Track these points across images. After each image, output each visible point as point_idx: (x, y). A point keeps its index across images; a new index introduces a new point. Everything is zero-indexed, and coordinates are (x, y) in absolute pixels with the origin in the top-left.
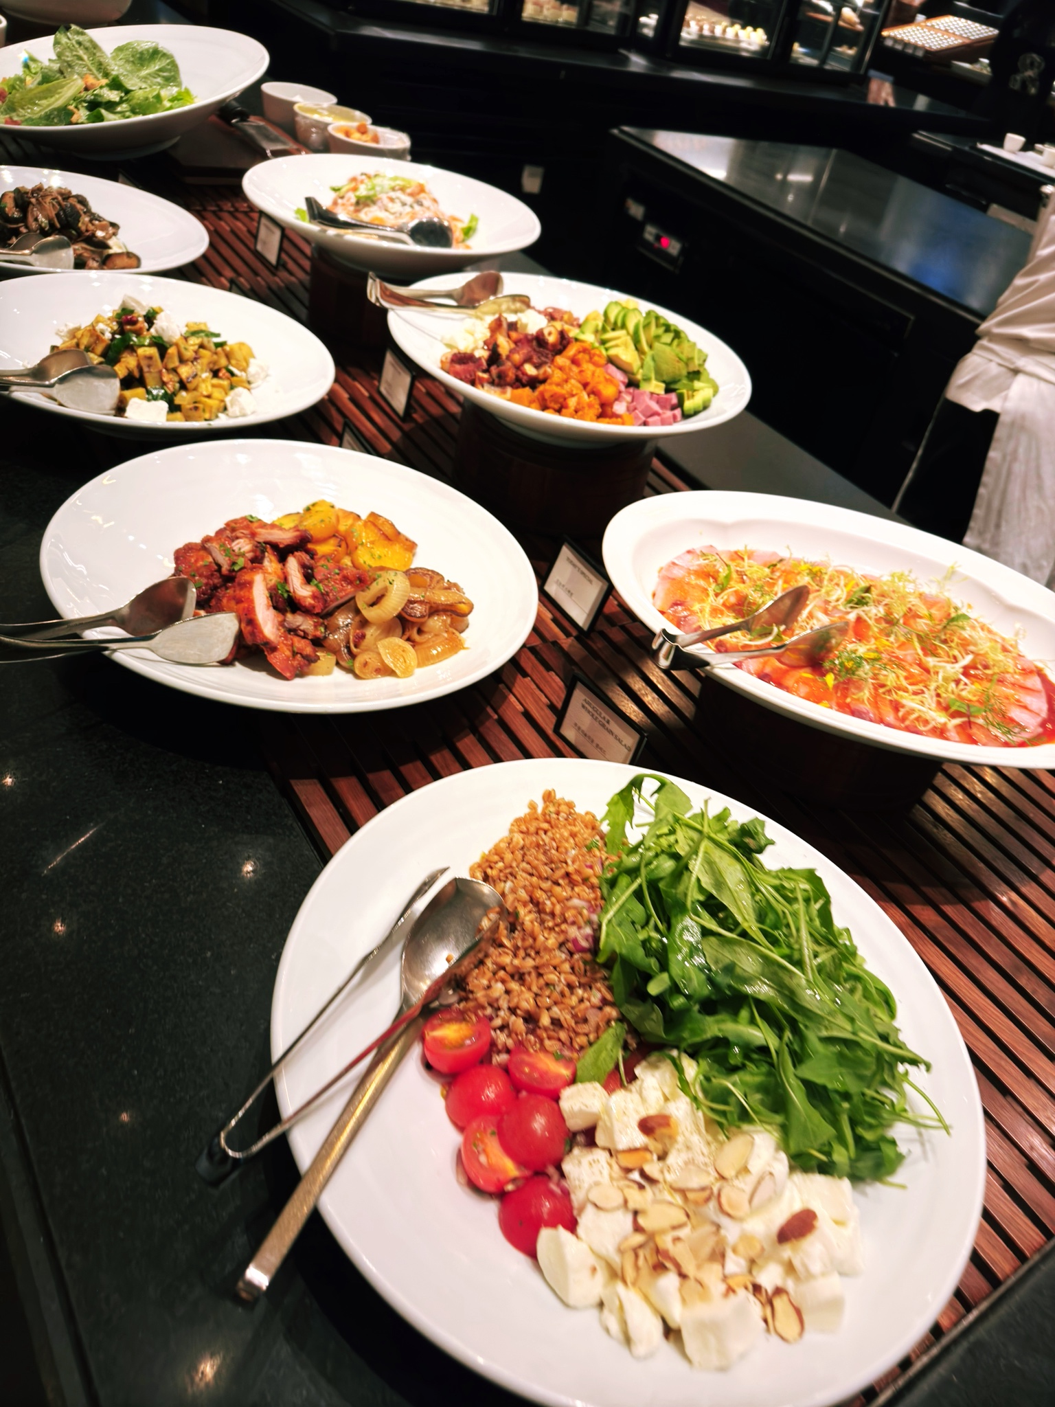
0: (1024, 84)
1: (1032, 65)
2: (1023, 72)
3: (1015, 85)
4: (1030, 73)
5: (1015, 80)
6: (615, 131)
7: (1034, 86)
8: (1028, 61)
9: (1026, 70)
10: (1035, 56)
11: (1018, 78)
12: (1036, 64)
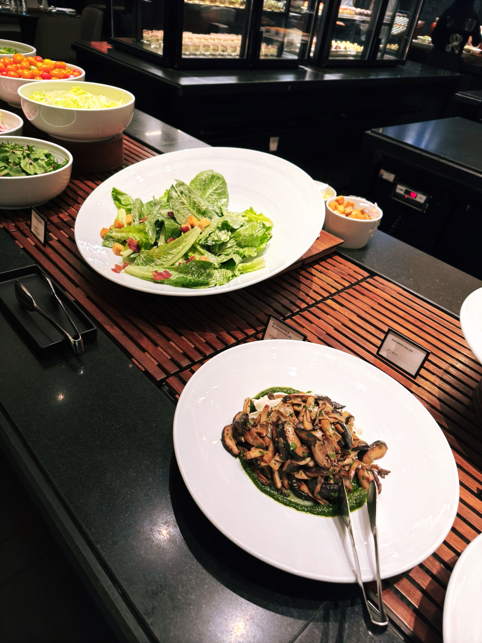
0: (453, 48)
1: (456, 40)
2: (452, 43)
3: (448, 50)
4: (456, 43)
5: (449, 47)
6: (369, 132)
7: (457, 49)
8: (455, 38)
9: (454, 42)
10: (458, 35)
11: (450, 46)
12: (458, 39)
